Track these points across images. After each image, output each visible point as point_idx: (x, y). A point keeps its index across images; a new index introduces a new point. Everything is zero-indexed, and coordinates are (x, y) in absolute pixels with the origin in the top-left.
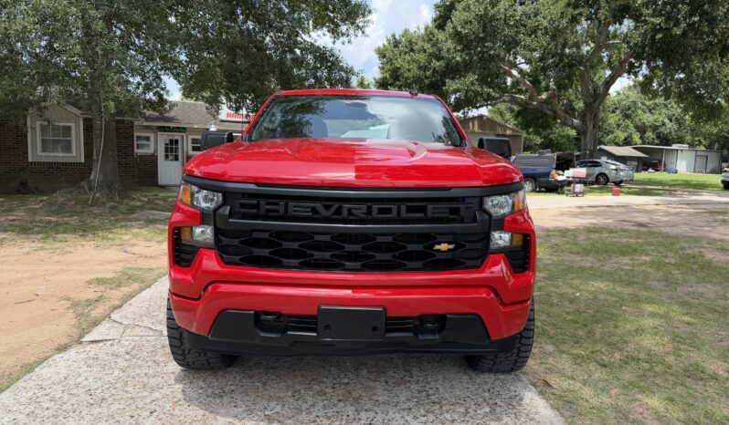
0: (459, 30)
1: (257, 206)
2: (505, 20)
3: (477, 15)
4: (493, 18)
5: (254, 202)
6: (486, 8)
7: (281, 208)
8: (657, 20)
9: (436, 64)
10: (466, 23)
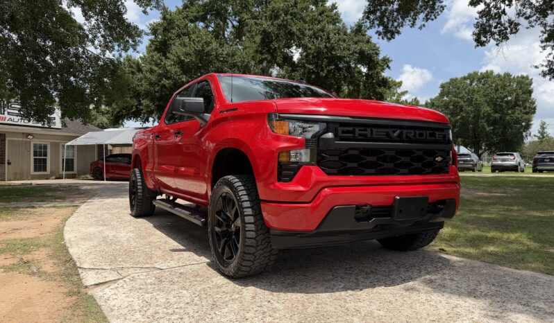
0: (183, 58)
1: (353, 132)
2: (216, 57)
3: (196, 50)
4: (208, 54)
5: (351, 129)
6: (203, 46)
7: (368, 132)
8: (311, 67)
9: (165, 81)
10: (187, 55)
